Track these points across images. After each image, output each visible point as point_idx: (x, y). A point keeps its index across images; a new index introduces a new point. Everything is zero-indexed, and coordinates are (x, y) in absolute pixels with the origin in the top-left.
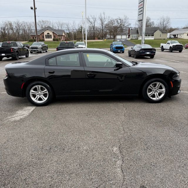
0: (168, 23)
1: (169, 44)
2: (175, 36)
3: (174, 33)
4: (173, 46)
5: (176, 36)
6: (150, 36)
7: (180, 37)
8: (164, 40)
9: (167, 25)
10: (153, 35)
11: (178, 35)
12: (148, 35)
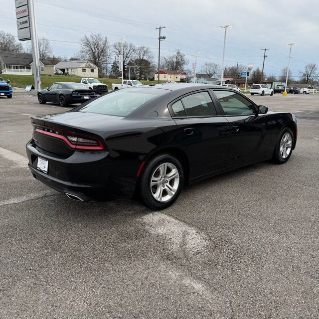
0: (46, 48)
1: (87, 83)
2: (63, 70)
3: (60, 65)
4: (94, 87)
5: (66, 71)
6: (24, 68)
7: (72, 73)
8: (50, 77)
9: (46, 51)
10: (29, 68)
11: (68, 69)
12: (21, 67)
